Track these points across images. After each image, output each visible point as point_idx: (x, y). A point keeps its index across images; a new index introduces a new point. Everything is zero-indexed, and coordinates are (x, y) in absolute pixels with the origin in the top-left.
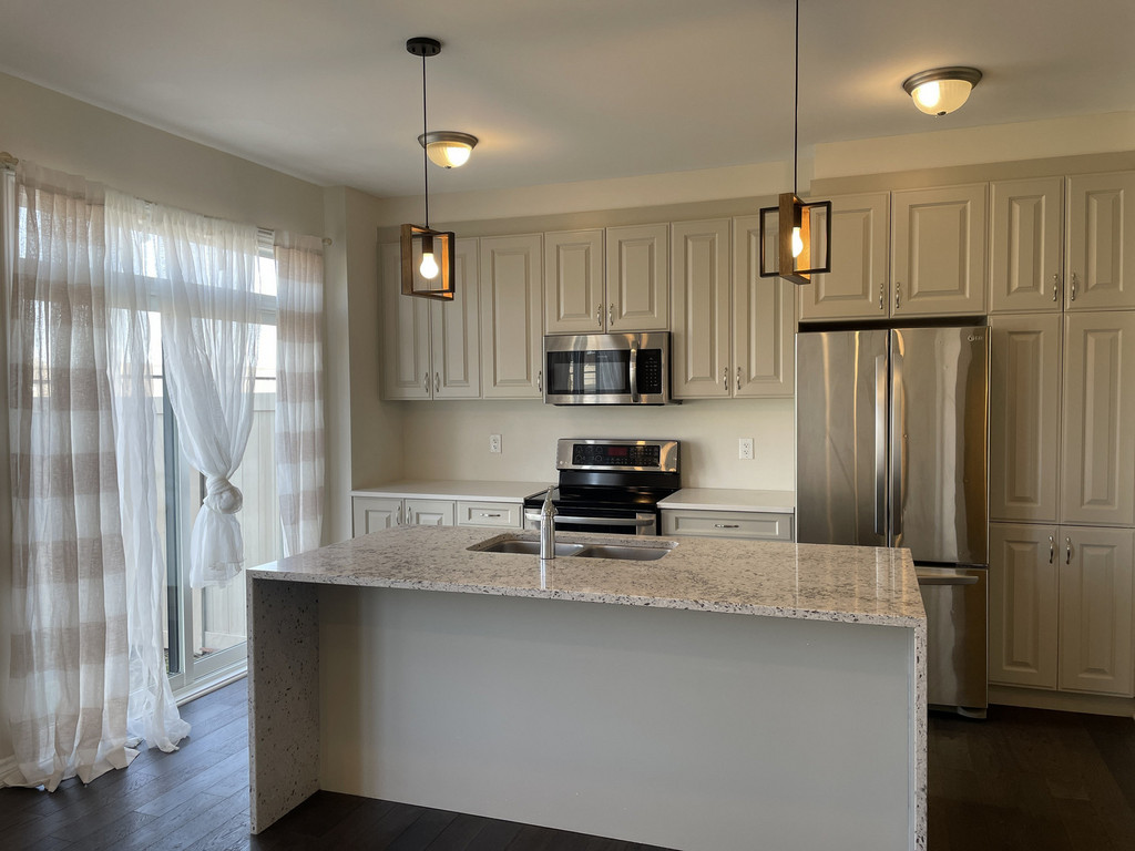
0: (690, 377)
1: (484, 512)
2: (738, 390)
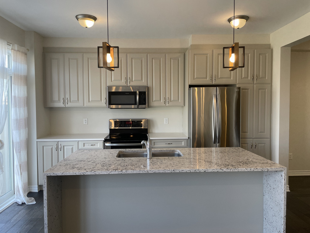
0: (154, 100)
1: (89, 144)
2: (168, 104)
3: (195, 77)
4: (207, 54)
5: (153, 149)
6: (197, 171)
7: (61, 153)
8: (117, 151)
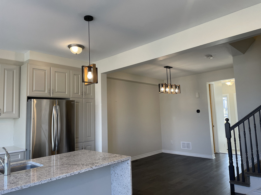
3: (34, 89)
4: (46, 70)
6: (73, 174)
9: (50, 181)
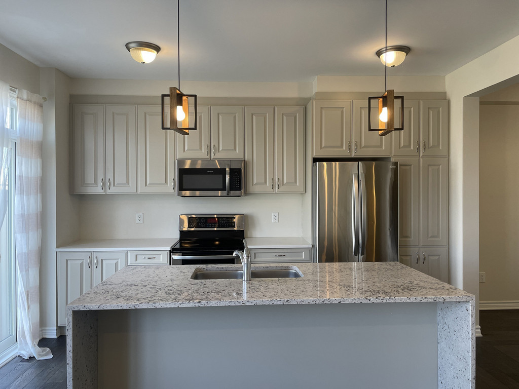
0: (255, 182)
1: (145, 256)
2: (278, 189)
3: (323, 145)
4: (343, 108)
5: (252, 265)
6: (327, 302)
7: (97, 272)
8: (192, 268)
9: (287, 303)
